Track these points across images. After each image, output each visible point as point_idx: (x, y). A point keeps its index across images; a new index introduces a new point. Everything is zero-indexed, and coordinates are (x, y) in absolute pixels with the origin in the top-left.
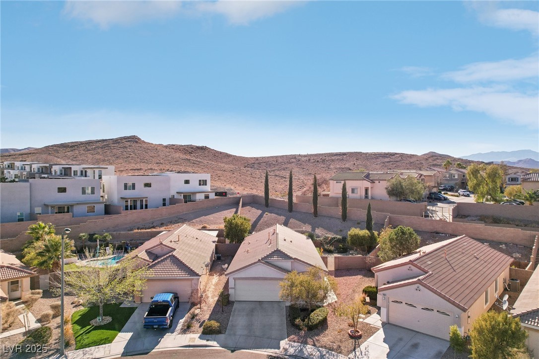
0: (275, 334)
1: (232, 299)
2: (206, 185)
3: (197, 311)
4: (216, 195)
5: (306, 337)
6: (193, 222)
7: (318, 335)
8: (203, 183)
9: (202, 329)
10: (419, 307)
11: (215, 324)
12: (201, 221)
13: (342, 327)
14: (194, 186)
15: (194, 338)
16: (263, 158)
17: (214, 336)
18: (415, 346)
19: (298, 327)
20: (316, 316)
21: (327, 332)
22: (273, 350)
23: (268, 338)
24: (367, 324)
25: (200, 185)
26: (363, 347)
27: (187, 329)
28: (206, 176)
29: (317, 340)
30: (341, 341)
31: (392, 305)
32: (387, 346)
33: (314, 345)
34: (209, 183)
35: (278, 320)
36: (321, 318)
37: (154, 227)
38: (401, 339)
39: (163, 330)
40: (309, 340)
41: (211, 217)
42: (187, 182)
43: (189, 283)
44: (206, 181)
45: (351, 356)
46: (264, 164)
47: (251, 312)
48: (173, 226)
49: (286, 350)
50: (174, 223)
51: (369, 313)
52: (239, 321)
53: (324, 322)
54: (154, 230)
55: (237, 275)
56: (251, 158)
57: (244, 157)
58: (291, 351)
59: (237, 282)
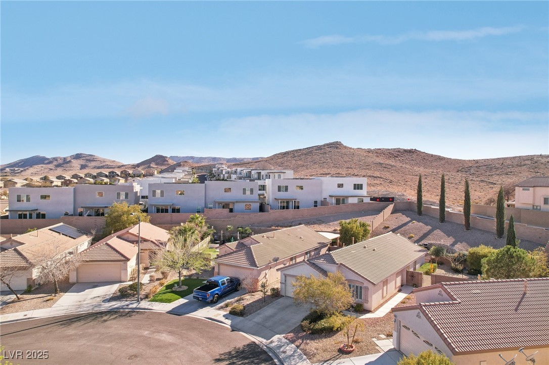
2: (362, 189)
3: (247, 297)
4: (371, 199)
7: (313, 339)
8: (358, 187)
10: (421, 338)
14: (348, 189)
15: (221, 314)
16: (485, 160)
21: (325, 340)
23: (272, 330)
24: (375, 345)
25: (355, 189)
26: (338, 361)
27: (225, 307)
28: (363, 181)
29: (306, 343)
30: (325, 350)
31: (403, 329)
33: (298, 346)
34: (365, 187)
42: (340, 186)
44: (362, 185)
46: (484, 167)
50: (312, 224)
52: (267, 312)
55: (287, 272)
56: (470, 161)
57: (460, 160)
59: (288, 278)
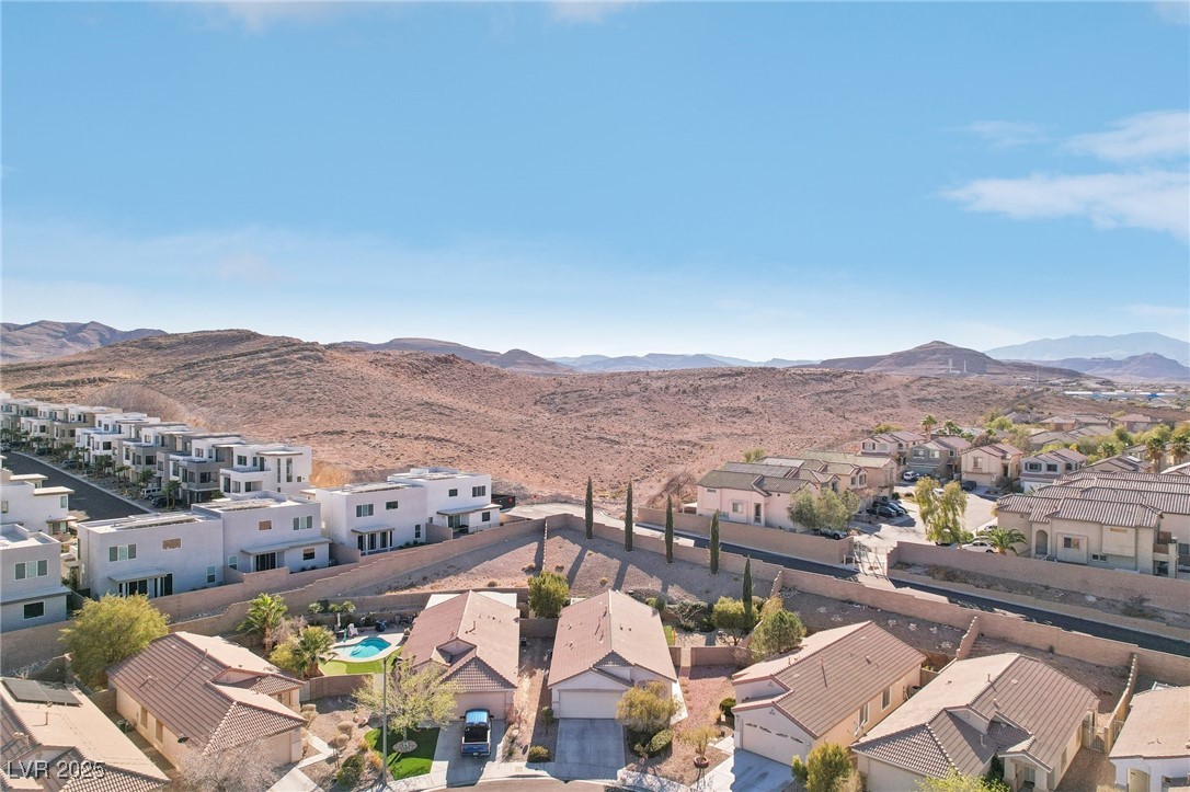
0: (612, 761)
1: (555, 716)
2: (484, 494)
3: (515, 733)
5: (646, 765)
6: (472, 573)
7: (660, 763)
8: (479, 491)
9: (526, 756)
10: (774, 732)
11: (542, 750)
12: (485, 571)
13: (687, 753)
14: (464, 499)
15: (519, 766)
17: (542, 764)
18: (764, 776)
19: (637, 754)
20: (659, 740)
21: (670, 760)
22: (609, 781)
23: (604, 766)
24: (718, 750)
25: (474, 496)
26: (707, 777)
27: (509, 756)
29: (659, 769)
30: (684, 770)
31: (746, 728)
32: (733, 776)
33: (655, 775)
34: (488, 488)
35: (614, 744)
36: (663, 743)
37: (412, 585)
38: (750, 768)
39: (484, 757)
40: (649, 769)
41: (499, 562)
42: (453, 493)
43: (502, 696)
44: (484, 487)
45: (694, 786)
47: (582, 734)
48: (443, 582)
49: (624, 780)
51: (723, 734)
52: (568, 746)
53: (668, 747)
54: (415, 591)
55: (562, 687)
58: (630, 781)
59: (564, 695)
